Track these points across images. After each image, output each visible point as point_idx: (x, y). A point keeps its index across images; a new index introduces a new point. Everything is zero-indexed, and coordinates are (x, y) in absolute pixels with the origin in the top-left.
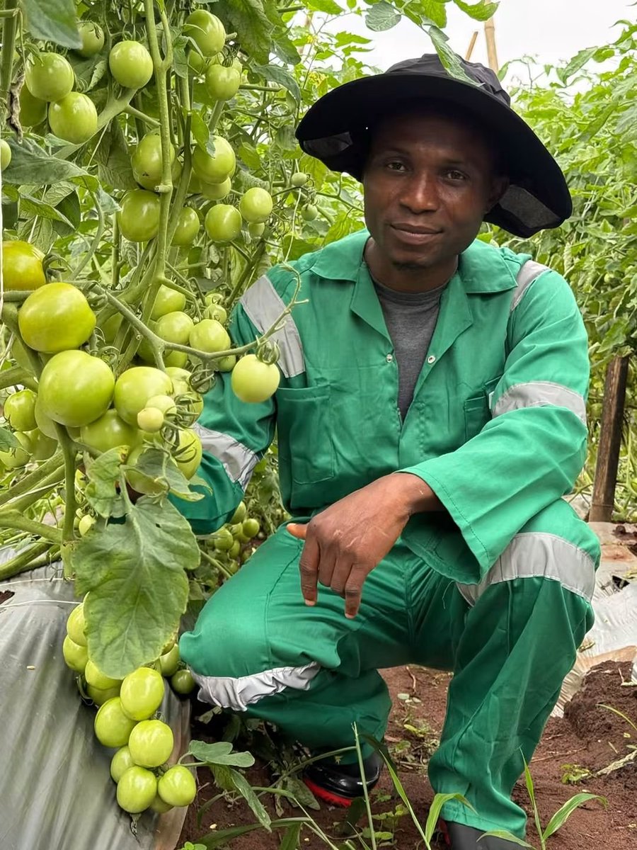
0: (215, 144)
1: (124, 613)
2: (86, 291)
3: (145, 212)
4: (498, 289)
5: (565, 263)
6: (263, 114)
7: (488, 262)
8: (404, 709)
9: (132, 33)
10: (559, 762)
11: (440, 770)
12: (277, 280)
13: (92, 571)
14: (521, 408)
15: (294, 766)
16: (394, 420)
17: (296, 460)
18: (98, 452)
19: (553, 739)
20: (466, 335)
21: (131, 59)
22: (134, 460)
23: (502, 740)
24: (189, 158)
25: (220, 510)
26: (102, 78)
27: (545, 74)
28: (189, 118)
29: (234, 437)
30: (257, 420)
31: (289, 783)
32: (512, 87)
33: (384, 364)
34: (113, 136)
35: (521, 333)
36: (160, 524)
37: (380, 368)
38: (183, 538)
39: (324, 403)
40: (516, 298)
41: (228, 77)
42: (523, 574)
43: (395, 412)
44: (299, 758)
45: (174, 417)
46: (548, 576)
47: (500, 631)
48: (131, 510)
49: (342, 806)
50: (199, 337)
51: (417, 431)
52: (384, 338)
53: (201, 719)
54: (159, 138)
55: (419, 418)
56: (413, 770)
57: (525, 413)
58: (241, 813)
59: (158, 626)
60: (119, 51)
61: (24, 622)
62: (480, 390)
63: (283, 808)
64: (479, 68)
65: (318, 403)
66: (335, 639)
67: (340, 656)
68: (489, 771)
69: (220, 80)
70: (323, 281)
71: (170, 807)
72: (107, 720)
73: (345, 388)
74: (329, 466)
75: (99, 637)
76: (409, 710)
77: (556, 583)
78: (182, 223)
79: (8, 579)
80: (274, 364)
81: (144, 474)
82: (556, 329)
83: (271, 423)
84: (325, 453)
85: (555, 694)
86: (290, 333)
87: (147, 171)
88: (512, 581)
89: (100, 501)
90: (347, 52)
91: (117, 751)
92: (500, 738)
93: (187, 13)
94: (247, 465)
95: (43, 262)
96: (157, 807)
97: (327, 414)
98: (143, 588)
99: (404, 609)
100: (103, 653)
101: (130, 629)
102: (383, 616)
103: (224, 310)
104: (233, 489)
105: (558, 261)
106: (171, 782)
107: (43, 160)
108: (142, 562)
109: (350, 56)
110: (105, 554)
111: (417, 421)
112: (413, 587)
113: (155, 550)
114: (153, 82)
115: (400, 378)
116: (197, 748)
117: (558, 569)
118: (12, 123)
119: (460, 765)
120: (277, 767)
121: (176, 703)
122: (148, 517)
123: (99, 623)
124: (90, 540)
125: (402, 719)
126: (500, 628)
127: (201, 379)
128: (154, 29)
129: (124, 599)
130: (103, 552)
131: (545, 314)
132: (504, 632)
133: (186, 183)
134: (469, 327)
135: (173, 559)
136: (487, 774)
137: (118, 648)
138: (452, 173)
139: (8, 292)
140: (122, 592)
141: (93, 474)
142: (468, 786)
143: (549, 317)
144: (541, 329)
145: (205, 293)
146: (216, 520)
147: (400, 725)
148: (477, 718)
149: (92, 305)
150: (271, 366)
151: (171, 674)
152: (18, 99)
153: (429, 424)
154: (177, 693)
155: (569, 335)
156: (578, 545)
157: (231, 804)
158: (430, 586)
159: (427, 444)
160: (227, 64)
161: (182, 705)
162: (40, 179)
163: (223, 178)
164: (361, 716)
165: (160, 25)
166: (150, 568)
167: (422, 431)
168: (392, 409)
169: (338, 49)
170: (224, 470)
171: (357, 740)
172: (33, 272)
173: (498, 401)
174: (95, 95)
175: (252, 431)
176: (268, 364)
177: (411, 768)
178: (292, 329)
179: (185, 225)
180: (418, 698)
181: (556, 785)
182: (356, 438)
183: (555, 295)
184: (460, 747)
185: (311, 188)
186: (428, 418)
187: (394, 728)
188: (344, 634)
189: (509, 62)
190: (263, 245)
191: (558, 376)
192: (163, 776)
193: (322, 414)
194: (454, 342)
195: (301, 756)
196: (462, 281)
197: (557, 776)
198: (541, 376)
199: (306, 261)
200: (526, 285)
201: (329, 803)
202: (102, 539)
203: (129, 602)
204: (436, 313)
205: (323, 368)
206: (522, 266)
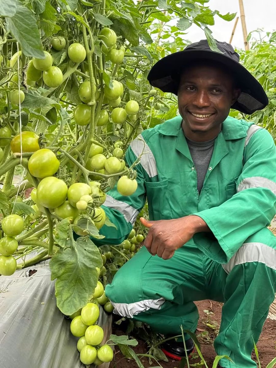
0: (113, 84)
1: (72, 287)
2: (55, 152)
3: (85, 114)
4: (239, 137)
5: (274, 120)
6: (137, 65)
7: (235, 126)
8: (206, 317)
9: (77, 40)
10: (274, 340)
11: (218, 345)
12: (145, 136)
13: (58, 270)
14: (248, 188)
15: (157, 343)
16: (196, 195)
17: (155, 212)
18: (62, 219)
19: (272, 329)
20: (226, 158)
21: (77, 51)
22: (76, 222)
23: (244, 332)
24: (103, 90)
25: (122, 235)
26: (65, 59)
27: (267, 36)
28: (102, 74)
29: (128, 204)
30: (138, 196)
31: (154, 350)
32: (252, 42)
33: (191, 171)
34: (72, 81)
35: (249, 156)
36: (86, 249)
37: (189, 173)
38: (96, 255)
39: (166, 188)
40: (246, 141)
41: (119, 54)
42: (248, 261)
43: (196, 192)
44: (160, 339)
45: (92, 204)
46: (259, 262)
47: (241, 285)
48: (74, 244)
49: (178, 360)
50: (108, 165)
51: (205, 200)
52: (190, 161)
53: (117, 323)
54: (89, 82)
55: (206, 194)
56: (210, 344)
57: (250, 190)
58: (134, 364)
59: (86, 292)
60: (72, 48)
61: (40, 284)
62: (232, 181)
63: (152, 361)
64: (224, 44)
65: (163, 188)
66: (172, 288)
67: (174, 295)
68: (239, 346)
69: (115, 55)
70: (164, 136)
71: (102, 362)
72: (75, 326)
73: (174, 181)
74: (169, 215)
75: (62, 297)
76: (209, 317)
77: (263, 265)
78: (101, 117)
79: (35, 264)
80: (135, 180)
81: (80, 228)
82: (263, 154)
83: (144, 196)
84: (167, 209)
85: (266, 312)
86: (151, 158)
87: (85, 97)
88: (244, 264)
89: (61, 240)
90: (176, 34)
91: (80, 338)
92: (243, 331)
93: (101, 29)
94: (133, 216)
95: (38, 140)
96: (97, 362)
97: (167, 193)
98: (79, 276)
99: (203, 275)
100: (63, 304)
101: (74, 293)
102: (193, 278)
103: (122, 150)
104: (128, 225)
105: (271, 119)
106: (103, 352)
107: (38, 98)
108: (78, 266)
109: (178, 37)
110: (63, 263)
111: (206, 195)
112: (207, 266)
113: (84, 260)
114: (86, 59)
115: (197, 178)
116: (113, 338)
117: (264, 258)
118: (24, 84)
119: (226, 343)
120: (150, 343)
121: (106, 316)
122: (81, 246)
123: (61, 291)
124: (57, 257)
125: (206, 321)
126: (241, 284)
127: (105, 186)
128: (86, 37)
129: (71, 281)
130: (63, 261)
131: (258, 148)
132: (242, 286)
133: (102, 100)
134: (227, 154)
135: (92, 264)
136: (238, 347)
137: (69, 302)
138: (216, 90)
139: (24, 153)
140: (71, 278)
141: (58, 229)
142: (231, 352)
143: (260, 149)
144: (257, 154)
145: (114, 142)
146: (121, 238)
147: (205, 324)
148: (233, 323)
149: (58, 158)
150: (133, 180)
151: (104, 304)
152: (26, 75)
153: (211, 196)
154: (106, 312)
155: (270, 156)
156: (273, 248)
157: (129, 360)
158: (213, 266)
159: (210, 205)
160: (118, 49)
161: (109, 317)
162: (36, 106)
163: (117, 97)
164: (185, 321)
165: (89, 35)
166: (82, 268)
167: (208, 200)
168: (195, 190)
169: (172, 34)
170: (124, 217)
171: (182, 332)
172: (34, 144)
173: (239, 186)
174: (62, 66)
175: (136, 201)
176: (132, 180)
177: (208, 343)
178: (151, 157)
179: (102, 117)
180: (213, 312)
181: (272, 350)
182: (180, 203)
183: (263, 139)
184: (226, 335)
185: (158, 96)
186: (210, 194)
187: (202, 325)
188: (175, 286)
189: (252, 32)
190: (139, 120)
191: (264, 174)
192: (99, 349)
193: (165, 193)
194: (220, 161)
195: (161, 339)
196: (223, 134)
197: (273, 346)
198: (256, 174)
199: (157, 128)
200: (251, 135)
201: (172, 359)
202: (62, 256)
203: (74, 282)
204: (212, 149)
205: (165, 173)
206: (249, 127)
